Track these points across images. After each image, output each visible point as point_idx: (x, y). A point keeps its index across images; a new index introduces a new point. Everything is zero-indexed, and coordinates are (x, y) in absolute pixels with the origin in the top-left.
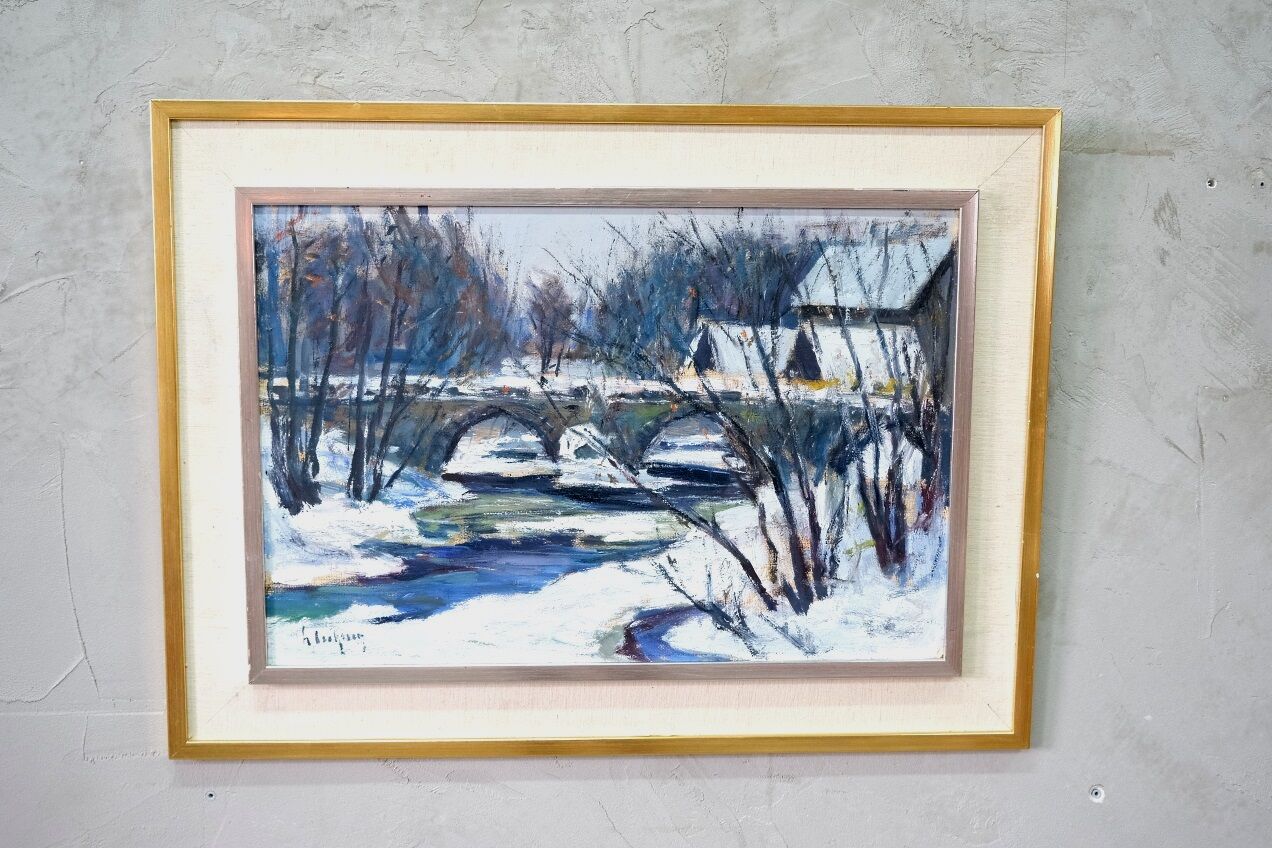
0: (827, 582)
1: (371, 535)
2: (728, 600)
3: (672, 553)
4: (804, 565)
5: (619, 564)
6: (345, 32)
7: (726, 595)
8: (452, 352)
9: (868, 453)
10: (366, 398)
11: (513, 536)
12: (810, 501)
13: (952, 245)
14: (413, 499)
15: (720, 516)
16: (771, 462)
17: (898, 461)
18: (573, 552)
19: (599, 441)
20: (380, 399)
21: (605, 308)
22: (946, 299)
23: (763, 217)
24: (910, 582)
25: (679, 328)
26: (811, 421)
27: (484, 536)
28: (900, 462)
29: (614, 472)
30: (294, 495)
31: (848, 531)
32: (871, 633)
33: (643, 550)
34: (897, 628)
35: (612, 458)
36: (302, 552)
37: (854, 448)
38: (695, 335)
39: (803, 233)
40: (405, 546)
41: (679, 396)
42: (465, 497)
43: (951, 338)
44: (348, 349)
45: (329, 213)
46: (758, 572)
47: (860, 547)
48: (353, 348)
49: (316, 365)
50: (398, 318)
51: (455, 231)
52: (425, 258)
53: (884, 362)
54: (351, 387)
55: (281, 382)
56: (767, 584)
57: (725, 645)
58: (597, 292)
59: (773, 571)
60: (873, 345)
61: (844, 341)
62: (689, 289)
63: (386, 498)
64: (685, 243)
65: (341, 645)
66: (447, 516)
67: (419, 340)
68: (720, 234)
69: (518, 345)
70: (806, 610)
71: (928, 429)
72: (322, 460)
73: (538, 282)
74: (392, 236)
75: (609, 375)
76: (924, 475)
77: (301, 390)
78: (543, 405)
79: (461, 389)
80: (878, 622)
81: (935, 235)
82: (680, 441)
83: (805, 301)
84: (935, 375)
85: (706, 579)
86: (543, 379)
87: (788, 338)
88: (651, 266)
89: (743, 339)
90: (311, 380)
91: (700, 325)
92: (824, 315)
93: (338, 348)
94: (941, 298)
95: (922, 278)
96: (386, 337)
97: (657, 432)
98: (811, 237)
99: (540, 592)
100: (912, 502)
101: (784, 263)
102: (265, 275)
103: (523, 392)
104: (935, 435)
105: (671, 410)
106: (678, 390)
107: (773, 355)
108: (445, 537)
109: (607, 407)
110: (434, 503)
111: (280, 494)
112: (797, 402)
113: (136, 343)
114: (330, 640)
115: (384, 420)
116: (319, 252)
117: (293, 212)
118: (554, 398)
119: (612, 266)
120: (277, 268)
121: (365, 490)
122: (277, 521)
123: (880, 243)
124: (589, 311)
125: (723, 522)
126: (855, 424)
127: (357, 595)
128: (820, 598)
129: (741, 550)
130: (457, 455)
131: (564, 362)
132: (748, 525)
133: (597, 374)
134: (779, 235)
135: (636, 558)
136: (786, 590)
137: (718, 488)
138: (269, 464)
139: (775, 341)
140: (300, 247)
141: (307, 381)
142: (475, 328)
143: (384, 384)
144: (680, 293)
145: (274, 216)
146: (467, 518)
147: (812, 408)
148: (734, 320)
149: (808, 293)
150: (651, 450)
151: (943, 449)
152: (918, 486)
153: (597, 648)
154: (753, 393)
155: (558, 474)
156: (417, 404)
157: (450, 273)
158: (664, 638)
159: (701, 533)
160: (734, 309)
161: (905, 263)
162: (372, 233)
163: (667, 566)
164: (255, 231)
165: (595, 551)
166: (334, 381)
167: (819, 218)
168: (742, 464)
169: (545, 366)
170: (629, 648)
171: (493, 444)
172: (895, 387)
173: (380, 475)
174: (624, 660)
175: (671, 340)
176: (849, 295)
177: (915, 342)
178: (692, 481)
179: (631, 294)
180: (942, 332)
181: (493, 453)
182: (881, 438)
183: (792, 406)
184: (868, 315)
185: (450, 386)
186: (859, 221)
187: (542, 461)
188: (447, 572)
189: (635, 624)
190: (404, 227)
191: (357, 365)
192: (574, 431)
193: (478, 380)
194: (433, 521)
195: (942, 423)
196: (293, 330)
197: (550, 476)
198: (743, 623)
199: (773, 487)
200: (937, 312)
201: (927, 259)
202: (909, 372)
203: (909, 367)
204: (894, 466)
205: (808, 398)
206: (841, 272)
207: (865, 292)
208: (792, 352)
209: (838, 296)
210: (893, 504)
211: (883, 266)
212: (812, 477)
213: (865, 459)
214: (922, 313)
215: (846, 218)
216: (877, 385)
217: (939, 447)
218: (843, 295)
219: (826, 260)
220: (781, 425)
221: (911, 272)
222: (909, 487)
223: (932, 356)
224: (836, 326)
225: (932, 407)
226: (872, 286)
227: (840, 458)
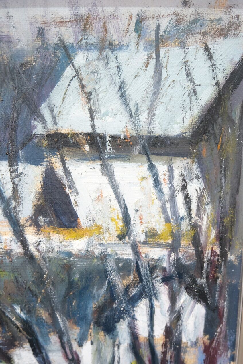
9: (141, 310)
17: (176, 317)
22: (237, 122)
28: (179, 317)
37: (124, 305)
39: (41, 33)
53: (158, 203)
60: (144, 183)
61: (105, 179)
71: (212, 280)
76: (206, 331)
81: (224, 33)
83: (52, 128)
84: (222, 218)
87: (32, 176)
92: (77, 145)
94: (231, 121)
95: (207, 94)
98: (53, 39)
100: (193, 359)
101: (18, 75)
104: (221, 288)
107: (15, 199)
112: (51, 255)
123: (148, 44)
126: (123, 277)
134: (8, 36)
139: (16, 180)
147: (70, 261)
149: (54, 117)
151: (230, 302)
152: (201, 343)
161: (184, 72)
167: (62, 10)
172: (172, 233)
176: (109, 119)
177: (198, 178)
180: (232, 165)
182: (155, 294)
183: (44, 259)
184: (135, 144)
195: (228, 273)
199: (30, 349)
200: (225, 139)
201: (213, 68)
202: (189, 215)
203: (189, 209)
204: (172, 322)
205: (64, 249)
206: (97, 87)
207: (131, 115)
208: (39, 194)
209: (95, 120)
210: (171, 362)
211: (153, 78)
212: (75, 337)
213: (137, 316)
214: (207, 141)
215: (100, 9)
216: (149, 231)
217: (225, 301)
218: (101, 119)
219: (76, 71)
220: (33, 282)
221: (191, 86)
222: (189, 344)
223: (218, 195)
224: (94, 159)
225: (218, 256)
226: (139, 105)
227: (107, 317)
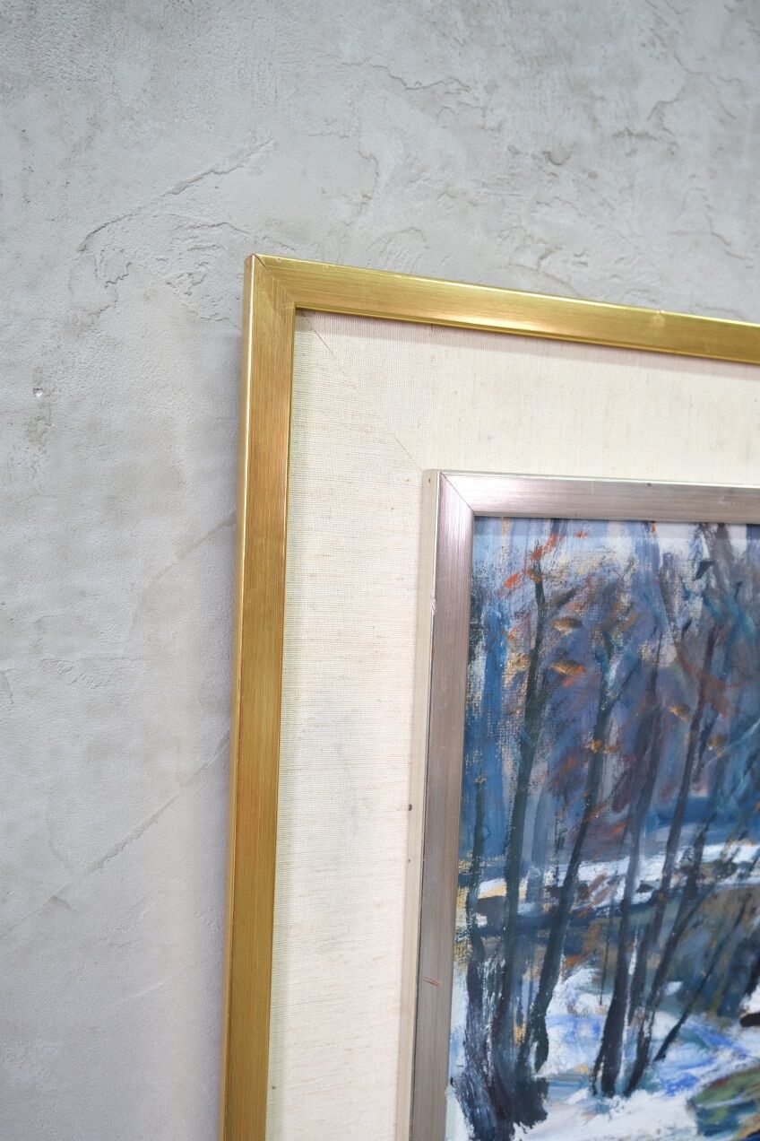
6: (593, 176)
10: (637, 898)
14: (694, 1072)
20: (661, 895)
30: (501, 1115)
44: (616, 808)
45: (604, 533)
48: (625, 802)
49: (559, 845)
50: (702, 737)
52: (751, 622)
54: (615, 880)
55: (492, 888)
63: (656, 1080)
66: (741, 1089)
67: (729, 776)
72: (554, 1033)
74: (702, 582)
77: (528, 899)
90: (548, 878)
93: (601, 806)
96: (680, 774)
102: (481, 665)
108: (734, 1127)
110: (723, 1072)
111: (474, 1119)
113: (154, 819)
115: (664, 936)
116: (581, 615)
117: (541, 532)
120: (502, 650)
121: (621, 1075)
138: (459, 1062)
140: (548, 605)
141: (541, 880)
143: (668, 869)
145: (504, 540)
156: (715, 896)
162: (672, 576)
173: (648, 1040)
190: (722, 563)
191: (629, 839)
194: (720, 1104)
196: (523, 778)
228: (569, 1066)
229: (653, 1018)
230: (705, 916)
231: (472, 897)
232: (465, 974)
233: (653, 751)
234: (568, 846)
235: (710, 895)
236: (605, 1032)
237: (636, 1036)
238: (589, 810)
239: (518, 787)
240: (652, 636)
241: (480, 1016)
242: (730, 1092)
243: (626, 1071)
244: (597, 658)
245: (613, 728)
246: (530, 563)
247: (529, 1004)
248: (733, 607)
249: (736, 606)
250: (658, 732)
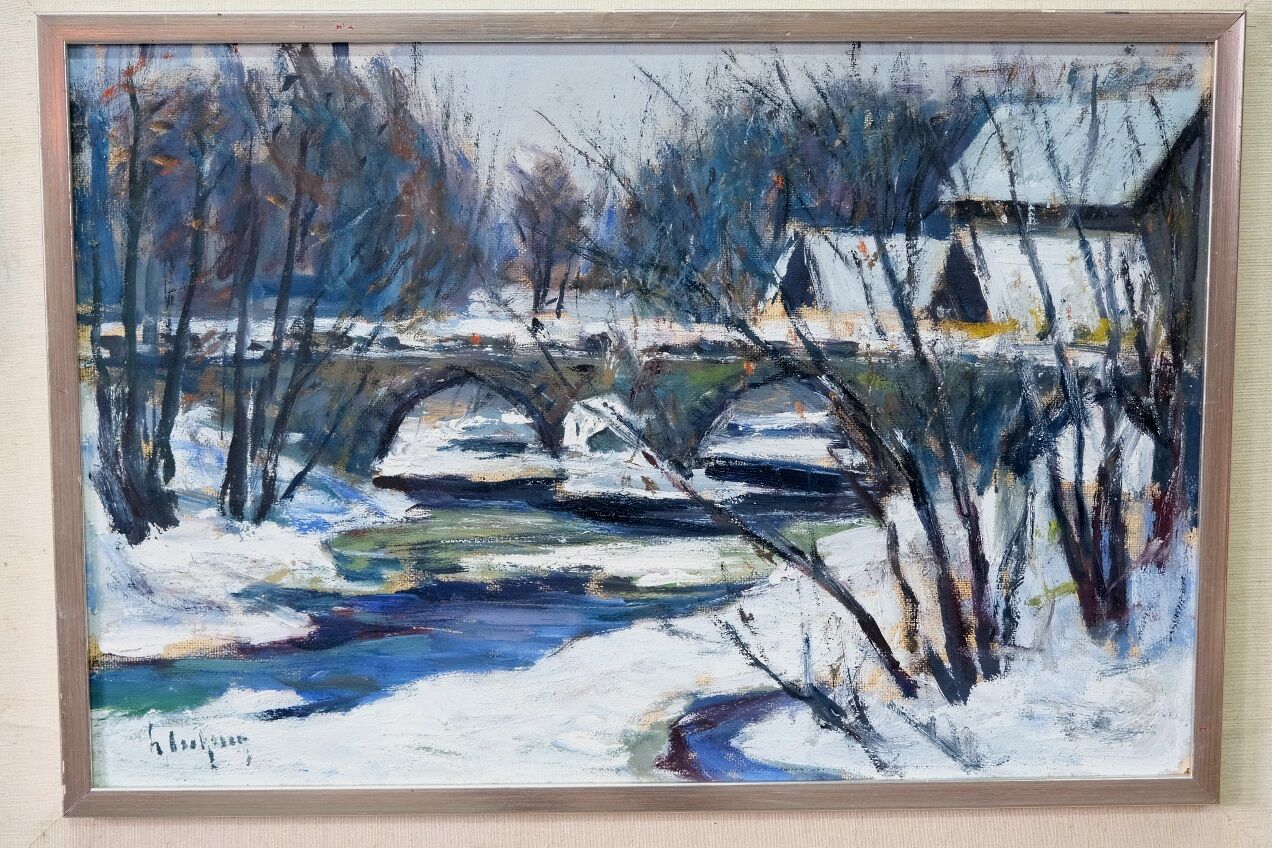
0: (999, 650)
1: (259, 576)
2: (839, 681)
3: (748, 605)
4: (962, 623)
5: (661, 622)
7: (834, 672)
8: (389, 281)
9: (1066, 442)
10: (249, 355)
11: (488, 578)
12: (971, 518)
13: (1202, 101)
14: (325, 517)
15: (824, 545)
16: (907, 455)
17: (1114, 453)
18: (586, 602)
19: (628, 424)
20: (273, 356)
21: (636, 207)
22: (1191, 189)
23: (892, 58)
24: (1135, 650)
25: (756, 239)
26: (971, 391)
27: (442, 577)
28: (1117, 454)
29: (652, 473)
30: (135, 512)
31: (1033, 568)
32: (1070, 734)
33: (700, 600)
34: (1115, 725)
35: (648, 450)
36: (149, 605)
37: (1042, 433)
38: (783, 251)
39: (958, 83)
40: (315, 594)
41: (757, 349)
42: (410, 515)
43: (1200, 255)
44: (221, 277)
45: (189, 55)
46: (886, 635)
47: (1053, 593)
48: (229, 272)
49: (169, 301)
50: (302, 225)
51: (394, 85)
52: (345, 127)
53: (1091, 291)
54: (225, 336)
55: (112, 329)
56: (901, 654)
57: (835, 753)
58: (624, 181)
59: (911, 634)
60: (1073, 265)
61: (1025, 259)
62: (773, 175)
63: (283, 515)
64: (766, 101)
65: (211, 754)
66: (383, 546)
67: (335, 260)
68: (823, 85)
69: (495, 268)
70: (964, 697)
71: (1163, 401)
72: (179, 455)
73: (528, 165)
74: (290, 92)
75: (643, 314)
76: (1156, 477)
77: (145, 341)
78: (536, 365)
79: (404, 340)
80: (1083, 715)
81: (1174, 85)
82: (760, 423)
83: (962, 194)
84: (1174, 314)
85: (801, 645)
86: (536, 322)
87: (933, 254)
88: (711, 139)
89: (860, 256)
90: (161, 326)
91: (790, 232)
92: (992, 216)
93: (206, 274)
94: (1184, 188)
95: (1153, 156)
96: (282, 255)
97: (721, 407)
98: (971, 88)
99: (533, 668)
100: (1137, 520)
101: (927, 131)
102: (86, 156)
103: (504, 344)
104: (1175, 412)
105: (744, 373)
106: (756, 340)
107: (910, 283)
108: (379, 579)
109: (640, 368)
110: (360, 524)
111: (112, 511)
112: (949, 359)
114: (193, 745)
115: (280, 391)
116: (173, 119)
117: (131, 56)
118: (555, 354)
119: (648, 140)
120: (105, 145)
121: (249, 504)
122: (108, 555)
123: (1083, 97)
124: (611, 213)
125: (829, 554)
126: (1043, 393)
127: (235, 674)
128: (987, 677)
129: (860, 599)
130: (398, 447)
131: (570, 294)
132: (869, 559)
133: (624, 315)
134: (919, 86)
135: (689, 612)
136: (932, 664)
137: (821, 499)
138: (94, 462)
139: (913, 259)
140: (142, 111)
141: (155, 328)
142: (425, 241)
143: (278, 332)
144: (758, 182)
145: (100, 62)
146: (413, 547)
147: (973, 368)
148: (847, 225)
149: (966, 181)
150: (713, 437)
151: (1188, 434)
152: (1148, 493)
153: (623, 759)
154: (877, 345)
155: (561, 477)
156: (332, 364)
157: (384, 151)
158: (734, 743)
159: (794, 572)
160: (847, 207)
161: (1125, 130)
162: (259, 88)
163: (738, 625)
164: (70, 87)
165: (622, 601)
166: (198, 327)
167: (984, 57)
168: (859, 459)
169: (539, 302)
170: (677, 759)
171: (456, 428)
172: (1109, 332)
173: (274, 479)
174: (670, 779)
175: (745, 258)
176: (1033, 184)
177: (1142, 259)
178: (777, 486)
179: (679, 184)
180: (1186, 242)
181: (455, 442)
182: (1086, 418)
183: (940, 365)
184: (1065, 215)
185: (385, 335)
186: (1051, 62)
187: (535, 456)
188: (383, 636)
189: (687, 719)
190: (309, 78)
191: (236, 303)
192: (587, 407)
193: (431, 326)
194: (359, 554)
195: (1185, 391)
196: (132, 245)
197: (549, 481)
198: (863, 718)
199: (911, 497)
200: (1177, 210)
201: (1161, 125)
202: (1132, 307)
203: (1131, 300)
204: (1107, 461)
205: (967, 351)
206: (1021, 145)
207: (1060, 179)
208: (941, 277)
209: (1016, 185)
210: (1106, 523)
211: (1088, 136)
212: (974, 480)
213: (1060, 451)
214: (1153, 212)
215: (1028, 57)
216: (1080, 329)
217: (1181, 431)
218: (1024, 183)
219: (997, 126)
220: (923, 396)
221: (1134, 146)
222: (1132, 496)
223: (1169, 282)
224: (1013, 233)
225: (1170, 365)
226: (1071, 168)
227: (1019, 449)
228: (196, 486)
229: (276, 460)
230: (322, 379)
231: (95, 334)
232: (94, 394)
233: (253, 233)
234: (178, 303)
235: (326, 362)
236: (228, 463)
237: (260, 473)
238: (195, 276)
239: (128, 251)
240: (243, 138)
241: (110, 428)
242: (370, 545)
243: (253, 502)
244: (191, 153)
245: (212, 211)
246: (124, 79)
247: (154, 427)
248: (325, 115)
249: (328, 113)
250: (257, 216)
